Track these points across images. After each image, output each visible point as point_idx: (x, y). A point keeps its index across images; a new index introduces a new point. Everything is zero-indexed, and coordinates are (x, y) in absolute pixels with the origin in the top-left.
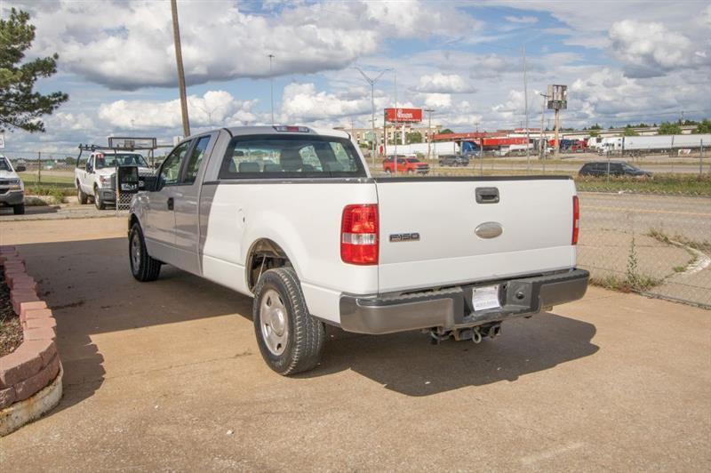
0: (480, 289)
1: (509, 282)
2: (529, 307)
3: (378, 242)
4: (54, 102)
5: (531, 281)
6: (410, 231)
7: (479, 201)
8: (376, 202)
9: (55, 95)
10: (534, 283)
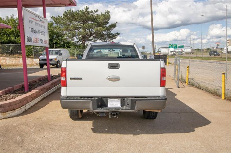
0: (111, 99)
1: (125, 98)
2: (130, 108)
3: (66, 80)
4: (116, 35)
5: (131, 99)
6: (78, 77)
7: (109, 68)
8: (66, 67)
9: (116, 34)
10: (132, 100)
